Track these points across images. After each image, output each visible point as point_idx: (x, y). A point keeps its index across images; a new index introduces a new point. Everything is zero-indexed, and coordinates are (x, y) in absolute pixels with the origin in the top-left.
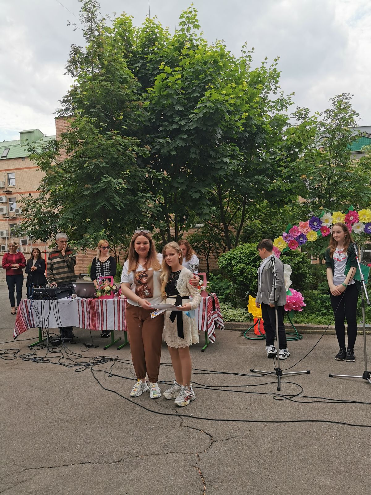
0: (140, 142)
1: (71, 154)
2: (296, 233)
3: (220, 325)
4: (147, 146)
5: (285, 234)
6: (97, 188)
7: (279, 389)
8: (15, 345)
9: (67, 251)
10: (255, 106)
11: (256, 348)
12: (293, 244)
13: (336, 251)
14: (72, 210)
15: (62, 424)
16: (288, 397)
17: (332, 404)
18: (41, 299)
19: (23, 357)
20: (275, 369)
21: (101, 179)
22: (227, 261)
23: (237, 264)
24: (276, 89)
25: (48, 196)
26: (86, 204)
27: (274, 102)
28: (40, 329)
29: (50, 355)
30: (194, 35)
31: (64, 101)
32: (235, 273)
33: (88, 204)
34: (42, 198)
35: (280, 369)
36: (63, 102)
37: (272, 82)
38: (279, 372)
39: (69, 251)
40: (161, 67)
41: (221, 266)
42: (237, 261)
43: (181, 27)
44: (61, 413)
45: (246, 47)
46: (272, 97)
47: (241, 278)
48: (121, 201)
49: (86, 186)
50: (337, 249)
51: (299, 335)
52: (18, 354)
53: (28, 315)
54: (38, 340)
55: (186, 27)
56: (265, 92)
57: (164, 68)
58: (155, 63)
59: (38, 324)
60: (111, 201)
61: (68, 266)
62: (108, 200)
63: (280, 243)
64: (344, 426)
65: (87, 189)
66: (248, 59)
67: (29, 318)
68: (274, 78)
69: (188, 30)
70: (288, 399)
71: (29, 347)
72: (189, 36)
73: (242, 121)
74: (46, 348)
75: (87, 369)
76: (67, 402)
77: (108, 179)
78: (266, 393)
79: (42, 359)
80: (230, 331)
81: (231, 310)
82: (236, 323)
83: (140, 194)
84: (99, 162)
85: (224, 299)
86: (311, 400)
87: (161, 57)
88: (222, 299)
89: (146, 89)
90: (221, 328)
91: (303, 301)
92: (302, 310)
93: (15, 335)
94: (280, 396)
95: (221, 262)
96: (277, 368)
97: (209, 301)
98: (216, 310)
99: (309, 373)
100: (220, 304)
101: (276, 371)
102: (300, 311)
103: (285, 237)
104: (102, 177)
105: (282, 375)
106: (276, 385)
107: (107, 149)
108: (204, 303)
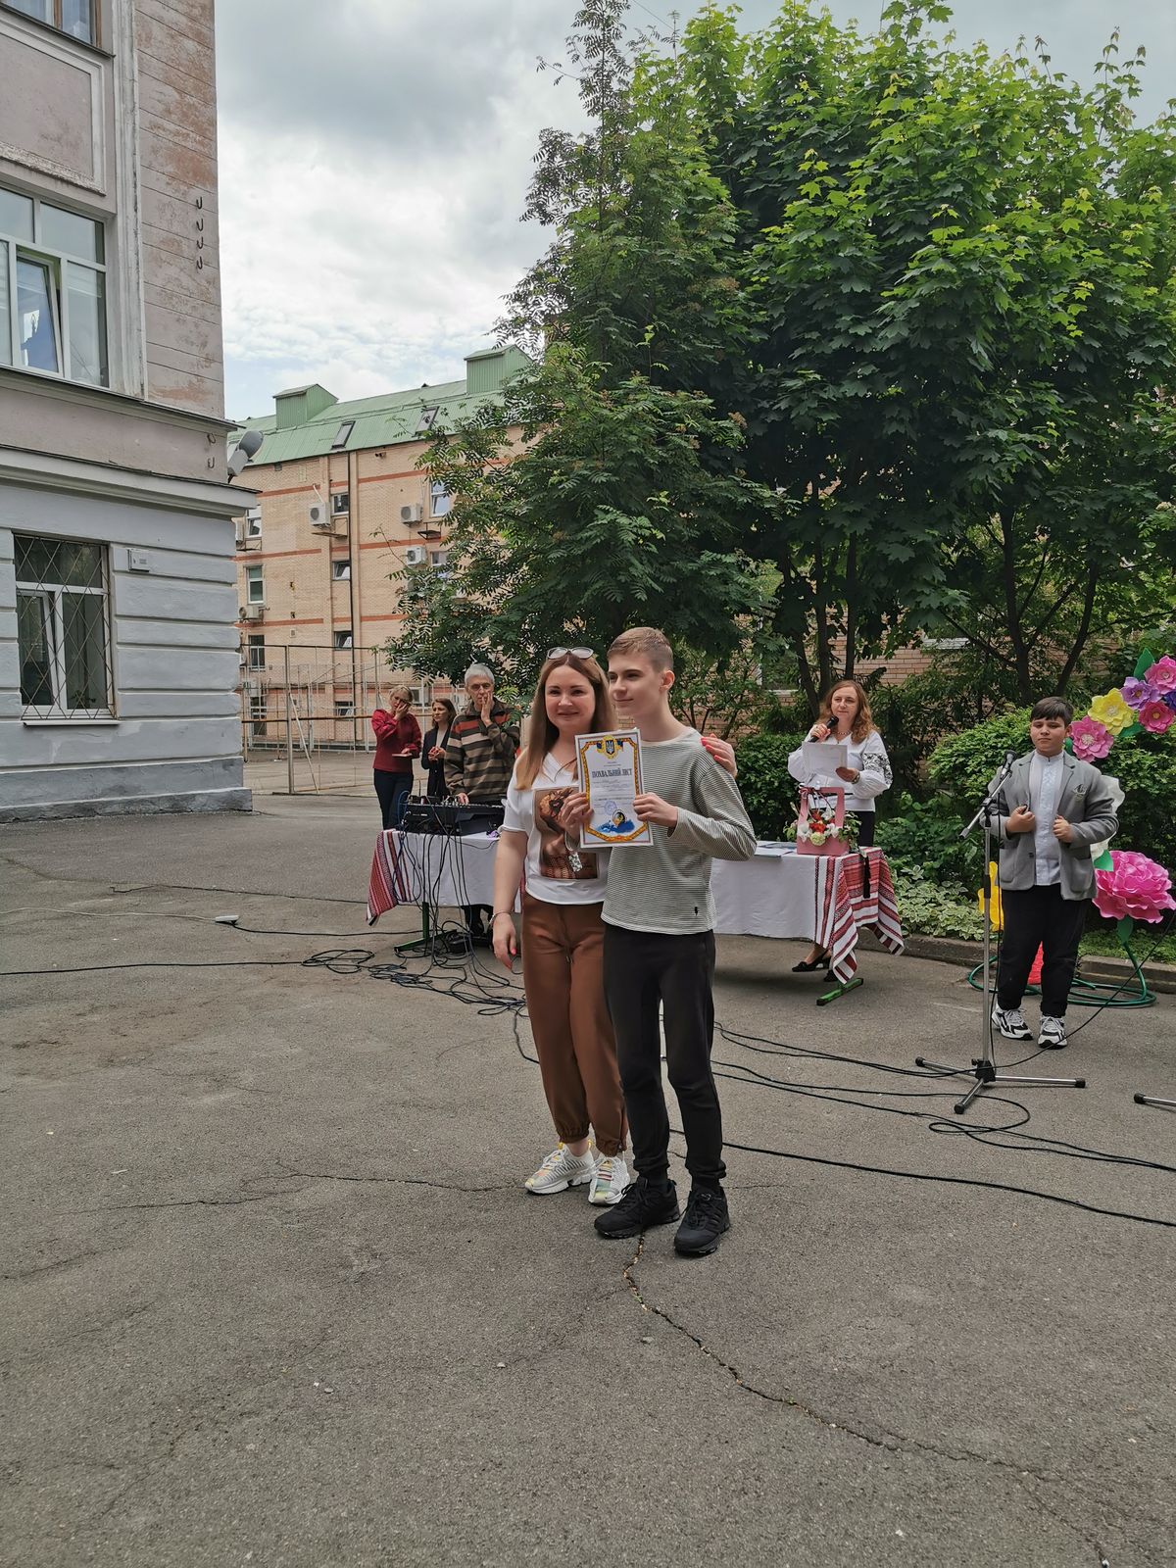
0: (712, 404)
1: (531, 444)
2: (1170, 680)
3: (890, 940)
4: (737, 416)
5: (1130, 683)
6: (586, 541)
7: (959, 1110)
8: (366, 943)
9: (497, 712)
10: (1130, 251)
12: (1156, 716)
15: (400, 1111)
16: (967, 1129)
17: (1079, 1160)
18: (426, 832)
19: (377, 973)
20: (974, 1063)
21: (596, 516)
22: (954, 759)
23: (983, 770)
25: (466, 561)
26: (556, 585)
28: (426, 907)
29: (437, 972)
30: (929, 45)
31: (518, 298)
32: (972, 797)
34: (451, 566)
35: (988, 1063)
36: (515, 301)
38: (985, 1072)
39: (501, 714)
41: (933, 772)
42: (984, 759)
43: (890, 21)
44: (410, 1089)
45: (1117, 49)
48: (649, 575)
49: (558, 534)
51: (1148, 995)
52: (368, 963)
53: (397, 867)
54: (420, 937)
55: (906, 19)
60: (620, 577)
61: (497, 756)
62: (612, 574)
63: (1111, 710)
64: (1066, 1207)
65: (559, 544)
66: (1124, 88)
69: (913, 29)
70: (967, 1132)
71: (396, 949)
72: (912, 50)
73: (1075, 309)
74: (430, 957)
75: (509, 1012)
76: (433, 1071)
77: (609, 517)
78: (917, 1114)
79: (415, 980)
80: (941, 963)
81: (952, 905)
82: (963, 943)
83: (707, 556)
85: (937, 869)
86: (1029, 1143)
87: (822, 123)
88: (932, 868)
89: (766, 230)
90: (892, 948)
91: (1168, 891)
92: (1159, 920)
93: (370, 917)
94: (953, 1124)
95: (937, 762)
96: (981, 1058)
97: (849, 868)
98: (874, 895)
99: (1080, 1084)
100: (925, 885)
101: (976, 1067)
102: (1151, 921)
103: (1130, 691)
104: (596, 512)
105: (994, 1080)
106: (958, 1100)
107: (613, 431)
108: (830, 872)
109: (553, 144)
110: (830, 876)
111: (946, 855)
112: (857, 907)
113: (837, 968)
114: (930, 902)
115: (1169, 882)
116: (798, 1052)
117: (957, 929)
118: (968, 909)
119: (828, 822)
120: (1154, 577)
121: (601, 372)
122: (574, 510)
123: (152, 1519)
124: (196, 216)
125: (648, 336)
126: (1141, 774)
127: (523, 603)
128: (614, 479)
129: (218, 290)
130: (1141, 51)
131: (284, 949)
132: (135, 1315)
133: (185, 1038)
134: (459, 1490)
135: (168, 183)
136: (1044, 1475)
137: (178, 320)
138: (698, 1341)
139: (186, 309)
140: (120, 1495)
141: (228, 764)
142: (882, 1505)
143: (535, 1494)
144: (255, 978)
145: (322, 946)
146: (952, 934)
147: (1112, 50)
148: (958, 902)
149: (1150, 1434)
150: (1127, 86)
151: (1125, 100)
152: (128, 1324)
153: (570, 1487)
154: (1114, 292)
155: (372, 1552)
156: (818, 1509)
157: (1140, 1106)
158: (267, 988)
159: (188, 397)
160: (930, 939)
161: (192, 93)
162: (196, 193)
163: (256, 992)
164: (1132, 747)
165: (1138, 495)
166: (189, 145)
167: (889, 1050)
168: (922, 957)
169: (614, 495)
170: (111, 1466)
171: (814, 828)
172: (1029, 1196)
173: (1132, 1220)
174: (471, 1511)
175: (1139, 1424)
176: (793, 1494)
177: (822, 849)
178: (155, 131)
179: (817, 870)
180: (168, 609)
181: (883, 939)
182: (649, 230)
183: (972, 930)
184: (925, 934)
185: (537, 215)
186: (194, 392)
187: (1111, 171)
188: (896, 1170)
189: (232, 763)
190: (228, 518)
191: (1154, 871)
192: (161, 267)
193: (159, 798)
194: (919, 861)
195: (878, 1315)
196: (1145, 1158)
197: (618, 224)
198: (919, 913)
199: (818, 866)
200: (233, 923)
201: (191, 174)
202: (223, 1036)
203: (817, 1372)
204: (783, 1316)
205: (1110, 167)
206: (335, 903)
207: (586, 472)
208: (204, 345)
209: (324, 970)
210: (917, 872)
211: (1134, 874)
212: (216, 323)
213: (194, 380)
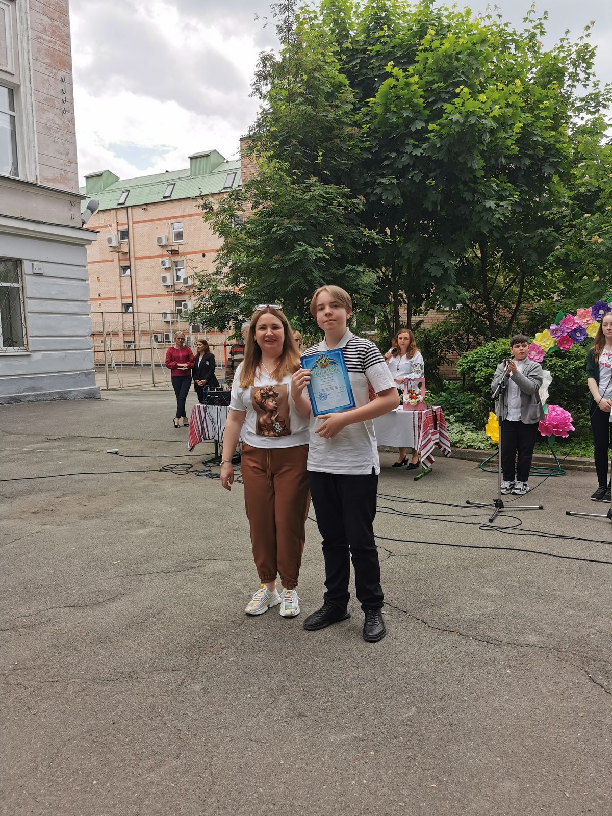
0: (349, 192)
1: (256, 210)
2: (571, 325)
3: (445, 450)
4: (361, 197)
5: (553, 327)
6: (289, 260)
7: (491, 521)
8: (189, 460)
10: (543, 114)
11: (489, 482)
12: (565, 342)
13: (604, 352)
14: (257, 289)
16: (496, 528)
17: (548, 538)
18: (218, 405)
19: (197, 473)
20: (494, 501)
21: (296, 247)
22: (469, 364)
23: (483, 369)
24: (587, 79)
25: (226, 270)
26: (274, 281)
27: (582, 100)
28: (216, 442)
32: (478, 382)
33: (277, 282)
34: (218, 273)
35: (501, 501)
37: (581, 67)
38: (499, 504)
40: (388, 69)
41: (459, 370)
42: (483, 364)
45: (534, 12)
46: (579, 92)
47: (487, 388)
48: (321, 277)
49: (275, 257)
50: (605, 350)
51: (561, 471)
52: (191, 469)
53: (202, 424)
54: (213, 456)
56: (568, 86)
57: (393, 71)
58: (383, 59)
59: (213, 435)
60: (307, 278)
62: (304, 275)
63: (544, 340)
64: (546, 556)
65: (276, 261)
66: (538, 31)
67: (203, 428)
68: (584, 61)
71: (203, 462)
77: (303, 248)
78: (472, 523)
81: (469, 433)
82: (475, 451)
83: (348, 267)
84: (292, 224)
85: (461, 417)
86: (524, 532)
87: (393, 47)
88: (459, 416)
89: (367, 100)
90: (446, 453)
91: (571, 423)
92: (567, 436)
93: (189, 447)
94: (489, 526)
95: (461, 365)
96: (497, 499)
97: (428, 416)
98: (438, 429)
99: (541, 508)
100: (456, 424)
101: (495, 503)
102: (564, 437)
103: (553, 331)
104: (296, 245)
105: (503, 508)
106: (490, 517)
107: (302, 205)
108: (420, 418)
109: (266, 59)
110: (420, 420)
111: (466, 410)
112: (433, 434)
113: (423, 462)
114: (459, 432)
115: (571, 418)
116: (411, 501)
117: (472, 444)
118: (477, 435)
119: (418, 395)
120: (552, 274)
121: (297, 175)
122: (283, 245)
123: (202, 687)
124: (61, 86)
125: (320, 158)
126: (556, 369)
127: (259, 291)
128: (303, 229)
129: (74, 125)
130: (546, 13)
131: (146, 465)
132: (156, 616)
133: (116, 506)
134: (326, 668)
135: (46, 69)
136: (560, 650)
137: (54, 141)
138: (405, 612)
139: (58, 135)
140: (184, 680)
141: (87, 374)
142: (499, 663)
143: (358, 668)
144: (138, 478)
145: (165, 462)
146: (470, 447)
147: (532, 12)
148: (472, 431)
149: (598, 634)
150: (539, 30)
151: (538, 37)
152: (154, 619)
153: (372, 664)
154: (536, 135)
155: (300, 691)
156: (474, 666)
157: (569, 516)
158: (146, 482)
159: (60, 182)
160: (460, 449)
161: (58, 20)
162: (61, 74)
163: (142, 484)
164: (551, 356)
165: (549, 234)
166: (57, 48)
167: (452, 498)
168: (456, 458)
169: (303, 237)
170: (175, 670)
171: (411, 398)
172: (529, 553)
173: (575, 560)
174: (334, 675)
175: (593, 631)
176: (463, 662)
177: (415, 407)
178: (39, 40)
179: (414, 417)
180: (53, 293)
181: (442, 449)
182: (313, 103)
183: (479, 444)
184: (458, 447)
185: (257, 94)
186: (63, 180)
187: (532, 73)
188: (470, 545)
189: (89, 374)
190: (83, 246)
191: (564, 413)
192: (44, 113)
193: (53, 393)
194: (452, 413)
195: (478, 599)
196: (575, 536)
197: (300, 100)
198: (455, 437)
199: (414, 415)
200: (116, 453)
201: (58, 63)
202: (136, 504)
203: (459, 620)
204: (438, 601)
205: (532, 71)
206: (163, 442)
207: (289, 226)
208: (67, 154)
209: (170, 473)
210: (452, 418)
211: (555, 415)
212: (74, 143)
213: (63, 173)
